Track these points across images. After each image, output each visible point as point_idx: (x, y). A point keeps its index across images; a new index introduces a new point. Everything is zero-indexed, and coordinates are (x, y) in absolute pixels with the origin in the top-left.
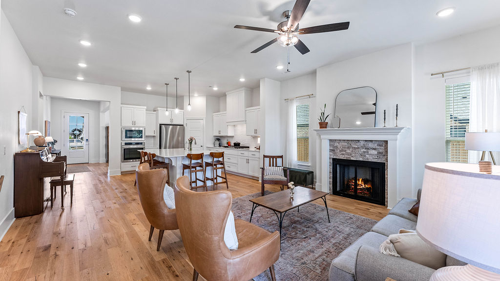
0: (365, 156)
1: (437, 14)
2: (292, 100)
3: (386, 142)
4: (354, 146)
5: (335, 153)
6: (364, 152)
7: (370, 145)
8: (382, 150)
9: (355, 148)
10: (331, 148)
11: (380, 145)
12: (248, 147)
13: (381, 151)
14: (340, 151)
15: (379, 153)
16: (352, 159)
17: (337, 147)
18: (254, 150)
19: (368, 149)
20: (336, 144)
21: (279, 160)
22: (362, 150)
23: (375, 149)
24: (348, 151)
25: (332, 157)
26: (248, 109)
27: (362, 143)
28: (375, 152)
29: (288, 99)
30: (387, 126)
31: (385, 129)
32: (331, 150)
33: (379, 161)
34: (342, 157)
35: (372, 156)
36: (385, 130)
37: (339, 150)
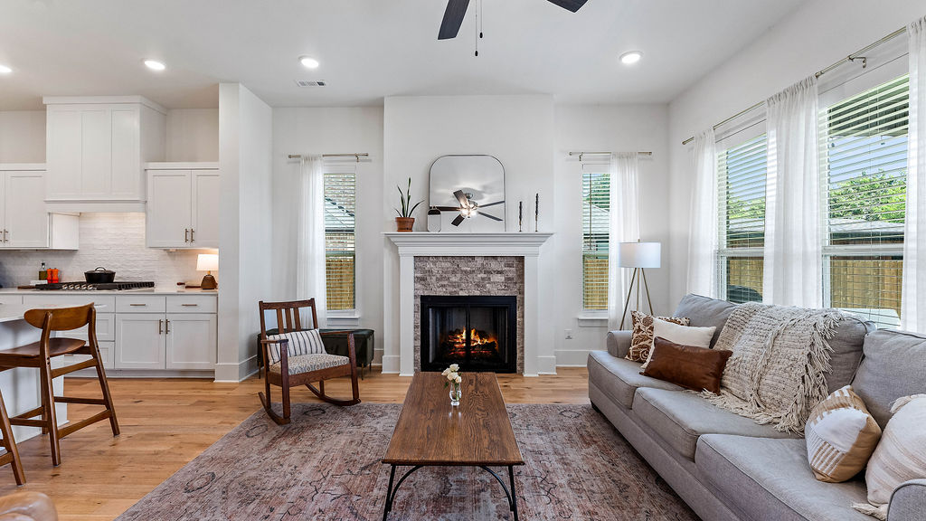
0: (484, 286)
1: (620, 58)
2: (310, 159)
3: (521, 259)
4: (465, 269)
5: (426, 286)
6: (483, 279)
7: (494, 265)
8: (512, 272)
9: (466, 272)
10: (419, 275)
11: (509, 266)
12: (151, 285)
13: (510, 275)
14: (438, 280)
15: (508, 279)
16: (462, 293)
17: (430, 271)
18: (175, 292)
19: (490, 273)
20: (429, 266)
21: (305, 312)
22: (479, 276)
23: (499, 272)
24: (453, 279)
25: (421, 293)
26: (152, 165)
27: (479, 261)
28: (500, 278)
29: (299, 156)
30: (525, 231)
31: (521, 235)
32: (418, 280)
33: (508, 294)
34: (441, 292)
35: (496, 287)
36: (521, 237)
37: (434, 278)
